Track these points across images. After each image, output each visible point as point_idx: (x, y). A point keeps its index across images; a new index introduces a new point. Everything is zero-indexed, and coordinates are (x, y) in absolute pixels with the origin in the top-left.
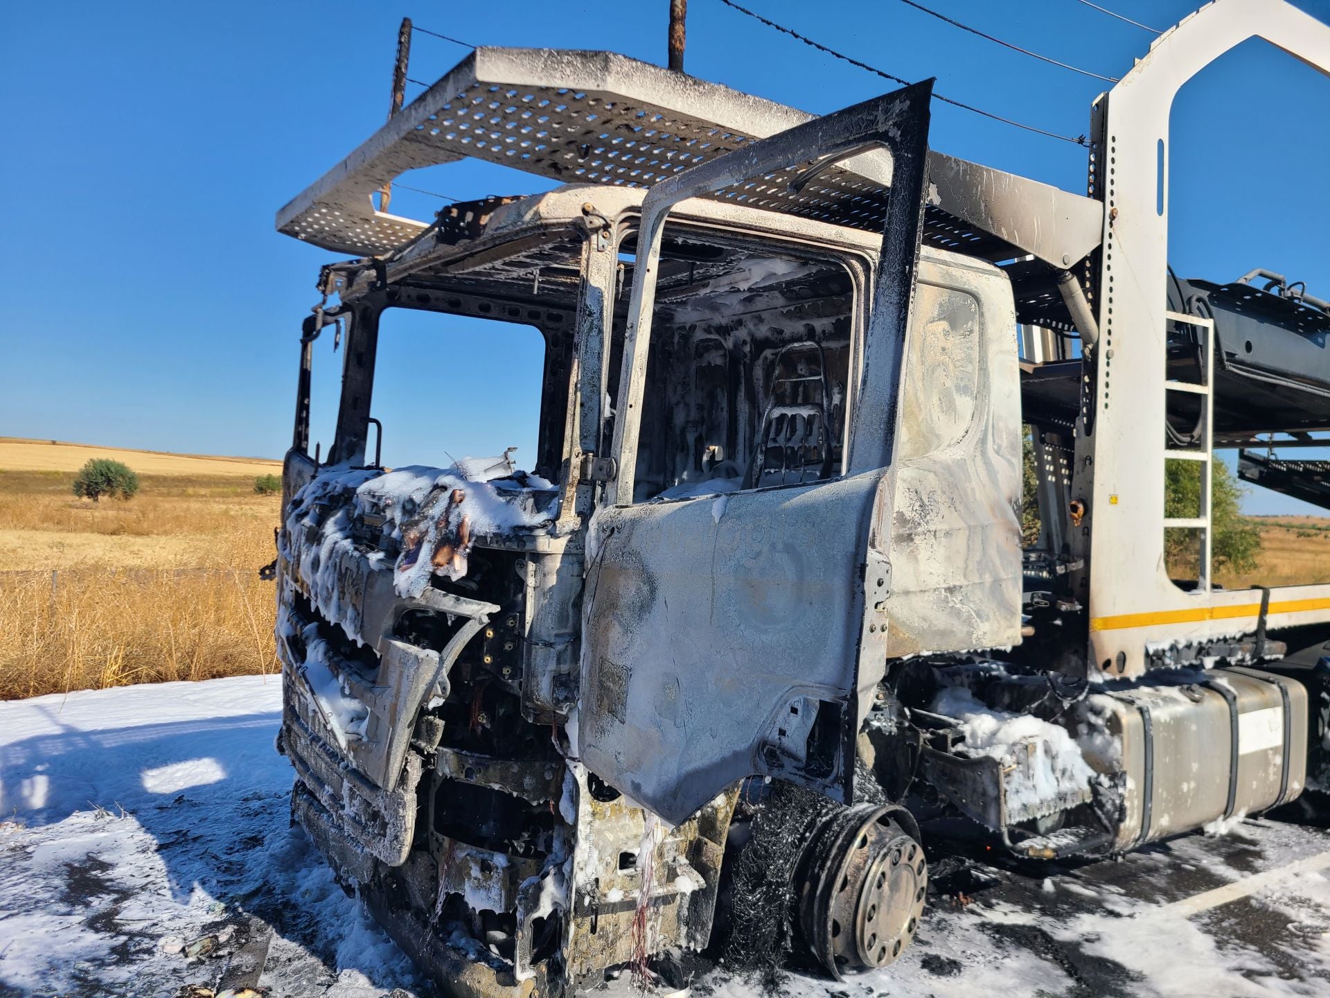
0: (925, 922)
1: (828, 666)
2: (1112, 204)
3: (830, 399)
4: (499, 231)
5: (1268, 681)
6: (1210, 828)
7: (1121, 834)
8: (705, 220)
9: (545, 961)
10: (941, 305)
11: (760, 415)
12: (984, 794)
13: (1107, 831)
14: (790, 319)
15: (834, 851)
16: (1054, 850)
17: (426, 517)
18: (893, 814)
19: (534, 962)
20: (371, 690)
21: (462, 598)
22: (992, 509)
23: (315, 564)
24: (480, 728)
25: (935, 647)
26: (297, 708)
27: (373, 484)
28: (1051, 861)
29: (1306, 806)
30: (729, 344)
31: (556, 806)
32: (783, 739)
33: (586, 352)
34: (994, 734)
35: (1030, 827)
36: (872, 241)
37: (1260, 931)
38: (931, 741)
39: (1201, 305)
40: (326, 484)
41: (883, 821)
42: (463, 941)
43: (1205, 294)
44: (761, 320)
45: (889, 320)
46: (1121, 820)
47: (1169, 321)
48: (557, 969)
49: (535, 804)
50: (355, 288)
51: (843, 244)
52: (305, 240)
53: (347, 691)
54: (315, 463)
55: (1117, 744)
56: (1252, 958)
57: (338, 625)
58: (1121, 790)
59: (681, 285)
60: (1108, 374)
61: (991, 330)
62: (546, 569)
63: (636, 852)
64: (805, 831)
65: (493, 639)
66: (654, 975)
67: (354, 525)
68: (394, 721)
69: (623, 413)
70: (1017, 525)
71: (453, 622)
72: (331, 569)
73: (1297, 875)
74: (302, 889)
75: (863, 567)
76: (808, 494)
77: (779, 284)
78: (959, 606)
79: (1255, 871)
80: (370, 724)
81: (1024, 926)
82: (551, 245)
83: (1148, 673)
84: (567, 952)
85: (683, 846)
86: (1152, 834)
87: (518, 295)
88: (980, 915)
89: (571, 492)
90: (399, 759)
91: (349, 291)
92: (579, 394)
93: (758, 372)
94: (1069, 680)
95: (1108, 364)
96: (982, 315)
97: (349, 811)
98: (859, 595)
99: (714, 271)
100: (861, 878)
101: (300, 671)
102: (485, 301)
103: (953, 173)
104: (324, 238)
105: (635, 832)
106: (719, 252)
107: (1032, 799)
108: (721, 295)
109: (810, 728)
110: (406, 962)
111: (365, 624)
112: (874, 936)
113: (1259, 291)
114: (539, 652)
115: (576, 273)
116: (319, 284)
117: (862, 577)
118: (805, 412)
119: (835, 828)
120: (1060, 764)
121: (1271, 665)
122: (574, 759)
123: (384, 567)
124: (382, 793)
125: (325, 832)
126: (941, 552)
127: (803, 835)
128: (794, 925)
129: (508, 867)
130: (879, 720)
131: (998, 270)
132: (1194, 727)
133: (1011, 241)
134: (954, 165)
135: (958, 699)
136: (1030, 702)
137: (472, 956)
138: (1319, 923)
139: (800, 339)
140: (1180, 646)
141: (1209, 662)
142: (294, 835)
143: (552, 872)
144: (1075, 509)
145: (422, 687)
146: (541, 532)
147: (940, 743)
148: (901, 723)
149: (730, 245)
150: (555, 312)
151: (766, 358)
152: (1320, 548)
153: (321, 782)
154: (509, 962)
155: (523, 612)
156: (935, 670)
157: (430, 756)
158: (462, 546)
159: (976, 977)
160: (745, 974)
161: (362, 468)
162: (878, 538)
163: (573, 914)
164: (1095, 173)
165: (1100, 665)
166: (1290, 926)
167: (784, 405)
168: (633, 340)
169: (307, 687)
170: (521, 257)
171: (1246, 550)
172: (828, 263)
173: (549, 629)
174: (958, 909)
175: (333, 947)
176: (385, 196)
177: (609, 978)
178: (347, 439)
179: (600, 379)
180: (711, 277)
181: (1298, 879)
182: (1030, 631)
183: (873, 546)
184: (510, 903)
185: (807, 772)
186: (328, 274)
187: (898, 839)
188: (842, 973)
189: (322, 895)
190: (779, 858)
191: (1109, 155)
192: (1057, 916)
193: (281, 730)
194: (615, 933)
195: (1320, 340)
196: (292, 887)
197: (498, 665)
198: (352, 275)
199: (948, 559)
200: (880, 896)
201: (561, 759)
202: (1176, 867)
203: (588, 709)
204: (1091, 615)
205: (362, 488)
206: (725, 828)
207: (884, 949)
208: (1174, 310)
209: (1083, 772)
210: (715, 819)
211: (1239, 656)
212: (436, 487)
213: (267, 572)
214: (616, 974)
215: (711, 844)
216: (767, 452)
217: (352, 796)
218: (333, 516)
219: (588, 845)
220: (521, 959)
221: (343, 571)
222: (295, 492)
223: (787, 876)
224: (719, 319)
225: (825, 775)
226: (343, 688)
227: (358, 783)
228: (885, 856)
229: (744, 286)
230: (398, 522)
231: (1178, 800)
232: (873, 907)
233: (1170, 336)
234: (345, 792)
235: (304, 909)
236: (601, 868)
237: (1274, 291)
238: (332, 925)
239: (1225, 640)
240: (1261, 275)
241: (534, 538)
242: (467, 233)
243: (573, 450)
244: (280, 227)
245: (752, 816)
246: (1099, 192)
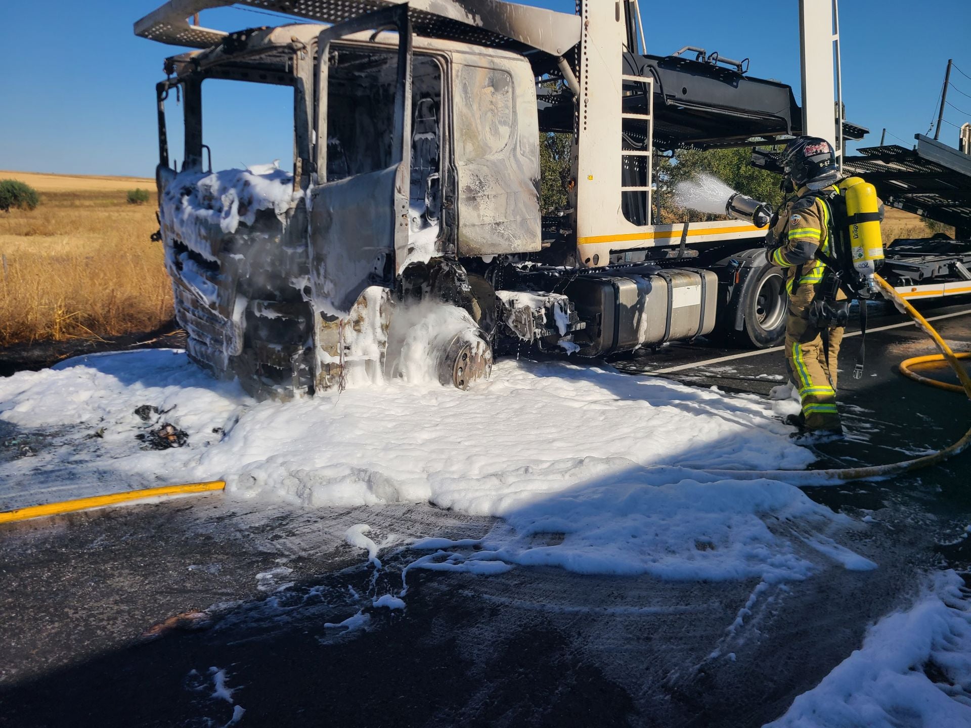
2: (586, 17)
4: (254, 48)
5: (691, 271)
10: (489, 79)
22: (521, 184)
25: (490, 252)
27: (206, 181)
32: (376, 271)
36: (448, 47)
40: (182, 182)
43: (654, 63)
47: (623, 80)
52: (152, 40)
54: (174, 172)
57: (199, 253)
60: (586, 112)
61: (518, 91)
70: (536, 192)
75: (394, 201)
78: (502, 232)
95: (586, 106)
96: (513, 82)
103: (489, 8)
109: (384, 265)
112: (462, 381)
113: (691, 61)
116: (165, 69)
117: (394, 204)
118: (429, 137)
126: (492, 205)
131: (522, 57)
133: (526, 43)
134: (489, 4)
161: (201, 172)
165: (584, 260)
167: (419, 133)
178: (191, 157)
179: (308, 124)
182: (546, 244)
183: (400, 193)
195: (735, 84)
199: (496, 209)
200: (465, 364)
204: (578, 235)
205: (200, 183)
208: (627, 74)
213: (156, 237)
218: (187, 197)
232: (461, 368)
233: (625, 89)
237: (700, 60)
240: (689, 49)
244: (136, 33)
246: (578, 11)
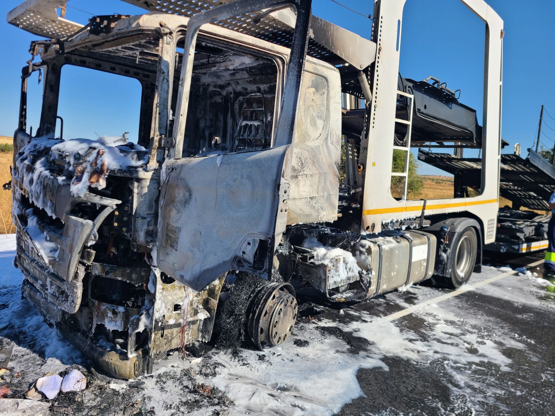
0: (296, 327)
1: (263, 226)
2: (380, 44)
3: (267, 118)
4: (120, 31)
5: (423, 235)
6: (400, 289)
7: (369, 292)
8: (215, 35)
9: (141, 349)
10: (313, 81)
11: (237, 125)
12: (320, 278)
13: (364, 291)
14: (251, 84)
15: (262, 301)
16: (345, 298)
17: (86, 161)
18: (286, 287)
19: (136, 350)
20: (60, 238)
21: (104, 197)
22: (329, 166)
23: (31, 181)
24: (112, 254)
25: (305, 221)
26: (23, 247)
27: (60, 146)
28: (344, 302)
29: (433, 281)
30: (224, 93)
31: (147, 287)
32: (244, 255)
33: (161, 90)
34: (325, 255)
35: (336, 290)
36: (286, 51)
37: (415, 325)
38: (301, 258)
39: (410, 89)
40: (35, 146)
41: (281, 289)
42: (104, 343)
43: (411, 85)
44: (238, 83)
45: (293, 82)
46: (369, 287)
47: (398, 94)
48: (146, 353)
49: (137, 286)
50: (48, 53)
51: (274, 52)
52: (23, 28)
53: (48, 239)
54: (30, 136)
55: (370, 258)
56: (412, 335)
57: (43, 209)
58: (370, 275)
59: (204, 65)
60: (374, 114)
61: (332, 93)
62: (143, 185)
63: (181, 304)
64: (251, 294)
65: (118, 215)
66: (187, 353)
67: (50, 164)
68: (71, 251)
69: (178, 118)
70: (338, 173)
71: (99, 208)
72: (39, 184)
73: (428, 305)
74: (28, 326)
75: (279, 185)
76: (257, 155)
77: (246, 68)
78: (314, 205)
79: (414, 304)
80: (59, 254)
81: (332, 327)
82: (144, 41)
83: (382, 232)
84: (151, 345)
85: (201, 301)
86: (380, 291)
87: (129, 64)
88: (316, 324)
89: (154, 152)
90: (74, 267)
91: (46, 55)
92: (158, 109)
93: (237, 106)
94: (353, 234)
95: (375, 110)
96: (328, 87)
97: (50, 291)
98: (276, 197)
99: (218, 60)
100: (272, 311)
101: (25, 230)
102: (113, 65)
103: (319, 25)
104: (32, 29)
105: (181, 296)
106: (221, 51)
107: (338, 279)
108: (221, 71)
109: (255, 250)
110: (78, 353)
111: (57, 209)
112: (276, 333)
113: (430, 85)
114: (139, 221)
115: (157, 56)
116: (30, 50)
117: (278, 189)
118: (256, 123)
119: (263, 292)
120: (349, 266)
121: (425, 229)
122: (154, 266)
123: (65, 183)
124: (66, 283)
125: (39, 301)
126: (308, 183)
127: (250, 295)
128: (245, 331)
129: (125, 312)
130: (282, 249)
131: (335, 68)
132: (397, 252)
133: (341, 56)
134: (320, 21)
135: (312, 242)
136: (339, 243)
137: (108, 349)
138: (435, 322)
139: (255, 92)
140: (394, 221)
141: (404, 228)
142: (23, 303)
143: (145, 313)
144: (359, 167)
145: (85, 236)
146: (140, 169)
147: (304, 259)
148: (290, 251)
149: (226, 48)
150: (146, 73)
151: (240, 100)
152: (443, 188)
153: (36, 279)
154: (125, 351)
155: (132, 204)
156: (304, 231)
157: (88, 266)
158: (103, 174)
159: (314, 346)
160: (225, 350)
161: (54, 139)
162: (285, 173)
163: (153, 330)
164: (374, 31)
165: (365, 228)
166: (425, 323)
167: (247, 120)
168: (182, 85)
169: (28, 237)
170: (130, 45)
171: (418, 188)
172: (267, 59)
173: (144, 211)
174: (308, 322)
175: (43, 349)
176: (63, 11)
177: (168, 355)
178: (46, 125)
179: (167, 102)
180: (217, 62)
181: (429, 307)
182: (340, 215)
183: (283, 177)
184: (125, 326)
185: (254, 268)
186: (35, 46)
187: (287, 296)
188: (263, 348)
189: (38, 328)
190: (240, 305)
191: (380, 24)
192: (345, 323)
193: (16, 257)
194: (171, 337)
195: (450, 106)
196: (24, 325)
197: (120, 227)
198: (47, 47)
199: (311, 186)
200: (279, 318)
201: (149, 266)
202: (387, 304)
203: (161, 245)
204: (363, 209)
205: (54, 148)
206: (219, 293)
207: (280, 338)
208: (400, 90)
209: (357, 269)
210: (215, 290)
211: (414, 226)
212: (90, 148)
213: (7, 186)
214: (171, 353)
215: (212, 300)
216: (239, 140)
217: (52, 284)
218: (40, 159)
219: (160, 302)
220: (131, 349)
221: (45, 185)
222: (20, 149)
223: (243, 311)
224: (220, 82)
225: (261, 269)
226: (46, 238)
227: (54, 279)
228: (282, 302)
229: (231, 68)
230: (72, 163)
231: (390, 278)
232: (277, 322)
233: (398, 101)
234: (48, 283)
235: (29, 334)
236: (166, 311)
237: (436, 85)
238: (43, 340)
239: (410, 219)
240: (432, 79)
241: (137, 172)
242: (104, 30)
243: (155, 134)
244: (9, 21)
245: (229, 289)
246: (375, 40)
